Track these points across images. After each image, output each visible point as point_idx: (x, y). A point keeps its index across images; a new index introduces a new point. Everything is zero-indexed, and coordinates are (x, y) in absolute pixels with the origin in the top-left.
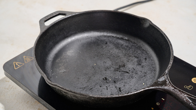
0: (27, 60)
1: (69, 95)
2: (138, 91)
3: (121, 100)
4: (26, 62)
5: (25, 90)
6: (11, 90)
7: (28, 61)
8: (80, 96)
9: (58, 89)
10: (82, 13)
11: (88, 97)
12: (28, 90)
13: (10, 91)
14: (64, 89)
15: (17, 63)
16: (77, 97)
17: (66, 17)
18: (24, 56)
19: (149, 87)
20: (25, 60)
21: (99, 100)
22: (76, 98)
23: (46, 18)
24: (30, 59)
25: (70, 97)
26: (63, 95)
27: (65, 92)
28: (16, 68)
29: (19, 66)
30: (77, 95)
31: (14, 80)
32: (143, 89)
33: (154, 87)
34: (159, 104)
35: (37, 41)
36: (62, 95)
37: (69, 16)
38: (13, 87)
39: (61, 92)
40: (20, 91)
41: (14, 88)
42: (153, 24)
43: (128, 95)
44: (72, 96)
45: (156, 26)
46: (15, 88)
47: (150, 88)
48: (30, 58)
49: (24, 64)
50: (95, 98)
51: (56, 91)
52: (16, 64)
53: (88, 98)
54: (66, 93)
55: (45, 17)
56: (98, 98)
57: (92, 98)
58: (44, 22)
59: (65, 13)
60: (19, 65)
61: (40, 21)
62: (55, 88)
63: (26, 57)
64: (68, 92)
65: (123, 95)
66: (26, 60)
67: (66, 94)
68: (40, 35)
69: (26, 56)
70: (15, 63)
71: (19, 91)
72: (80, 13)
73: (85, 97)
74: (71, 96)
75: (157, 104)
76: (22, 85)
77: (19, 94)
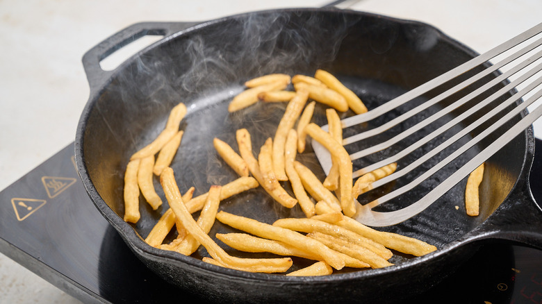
0: (53, 189)
1: (216, 287)
2: (442, 249)
3: (389, 286)
4: (52, 195)
5: (58, 285)
6: (8, 291)
7: (56, 190)
8: (257, 284)
9: (177, 270)
10: (216, 22)
11: (283, 283)
12: (70, 285)
13: (6, 295)
14: (198, 266)
15: (23, 201)
16: (242, 290)
17: (167, 39)
18: (43, 176)
19: (478, 234)
20: (49, 189)
21: (318, 291)
22: (239, 293)
23: (103, 48)
24: (62, 185)
25: (218, 291)
26: (193, 287)
27: (201, 277)
28: (21, 218)
29: (30, 211)
30: (246, 283)
31: (21, 256)
32: (460, 241)
33: (491, 231)
34: (504, 287)
35: (83, 119)
36: (190, 287)
37: (175, 35)
38: (14, 280)
39: (186, 280)
40: (40, 292)
41: (17, 285)
42: (448, 38)
43: (414, 266)
44: (226, 286)
45: (460, 44)
46: (23, 285)
47: (480, 236)
48: (63, 182)
49: (45, 202)
50: (307, 284)
51: (167, 275)
52: (21, 204)
53: (281, 288)
54: (206, 279)
55: (99, 46)
56: (315, 285)
57: (298, 287)
58: (96, 59)
59: (161, 27)
60: (28, 206)
61: (85, 59)
62: (166, 268)
63: (51, 180)
64: (212, 275)
65: (399, 268)
66: (51, 190)
67: (205, 282)
68: (91, 102)
69: (47, 175)
70: (16, 202)
71: (37, 290)
72: (209, 24)
73: (270, 287)
74: (223, 289)
75: (500, 288)
76: (48, 271)
77: (37, 301)
